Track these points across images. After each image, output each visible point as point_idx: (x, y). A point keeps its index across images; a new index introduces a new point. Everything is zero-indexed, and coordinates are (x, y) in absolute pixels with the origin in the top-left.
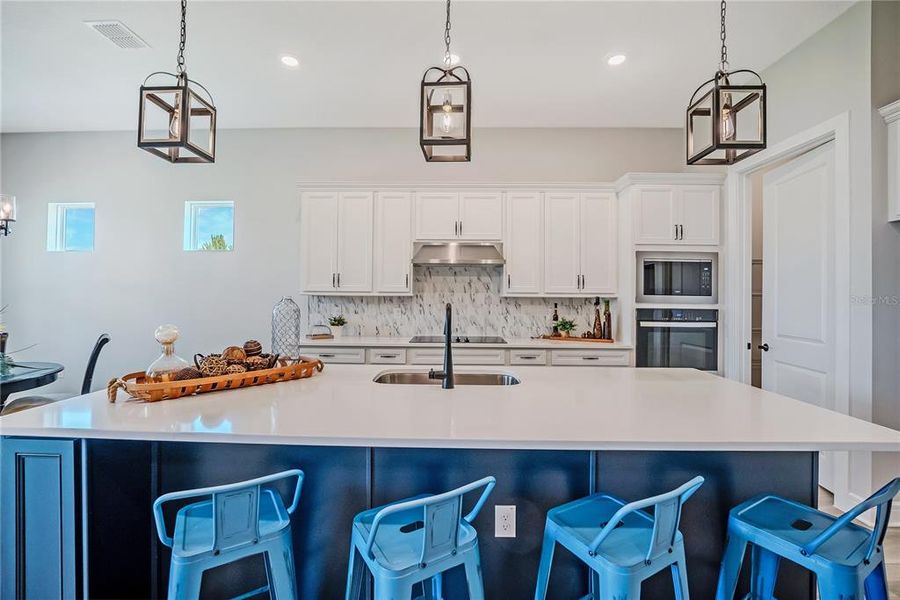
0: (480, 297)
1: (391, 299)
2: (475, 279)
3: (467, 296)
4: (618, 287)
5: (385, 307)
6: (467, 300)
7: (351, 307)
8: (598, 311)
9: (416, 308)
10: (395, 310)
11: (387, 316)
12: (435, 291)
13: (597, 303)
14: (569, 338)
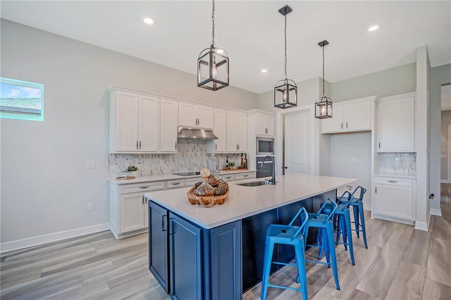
0: (199, 154)
1: (159, 155)
2: (196, 145)
3: (194, 153)
4: (247, 149)
5: (155, 160)
6: (194, 155)
7: (137, 160)
8: (242, 159)
9: (171, 159)
10: (161, 161)
11: (157, 164)
12: (180, 151)
13: (242, 155)
14: (233, 170)
